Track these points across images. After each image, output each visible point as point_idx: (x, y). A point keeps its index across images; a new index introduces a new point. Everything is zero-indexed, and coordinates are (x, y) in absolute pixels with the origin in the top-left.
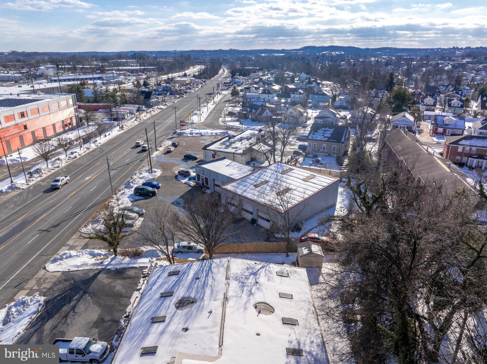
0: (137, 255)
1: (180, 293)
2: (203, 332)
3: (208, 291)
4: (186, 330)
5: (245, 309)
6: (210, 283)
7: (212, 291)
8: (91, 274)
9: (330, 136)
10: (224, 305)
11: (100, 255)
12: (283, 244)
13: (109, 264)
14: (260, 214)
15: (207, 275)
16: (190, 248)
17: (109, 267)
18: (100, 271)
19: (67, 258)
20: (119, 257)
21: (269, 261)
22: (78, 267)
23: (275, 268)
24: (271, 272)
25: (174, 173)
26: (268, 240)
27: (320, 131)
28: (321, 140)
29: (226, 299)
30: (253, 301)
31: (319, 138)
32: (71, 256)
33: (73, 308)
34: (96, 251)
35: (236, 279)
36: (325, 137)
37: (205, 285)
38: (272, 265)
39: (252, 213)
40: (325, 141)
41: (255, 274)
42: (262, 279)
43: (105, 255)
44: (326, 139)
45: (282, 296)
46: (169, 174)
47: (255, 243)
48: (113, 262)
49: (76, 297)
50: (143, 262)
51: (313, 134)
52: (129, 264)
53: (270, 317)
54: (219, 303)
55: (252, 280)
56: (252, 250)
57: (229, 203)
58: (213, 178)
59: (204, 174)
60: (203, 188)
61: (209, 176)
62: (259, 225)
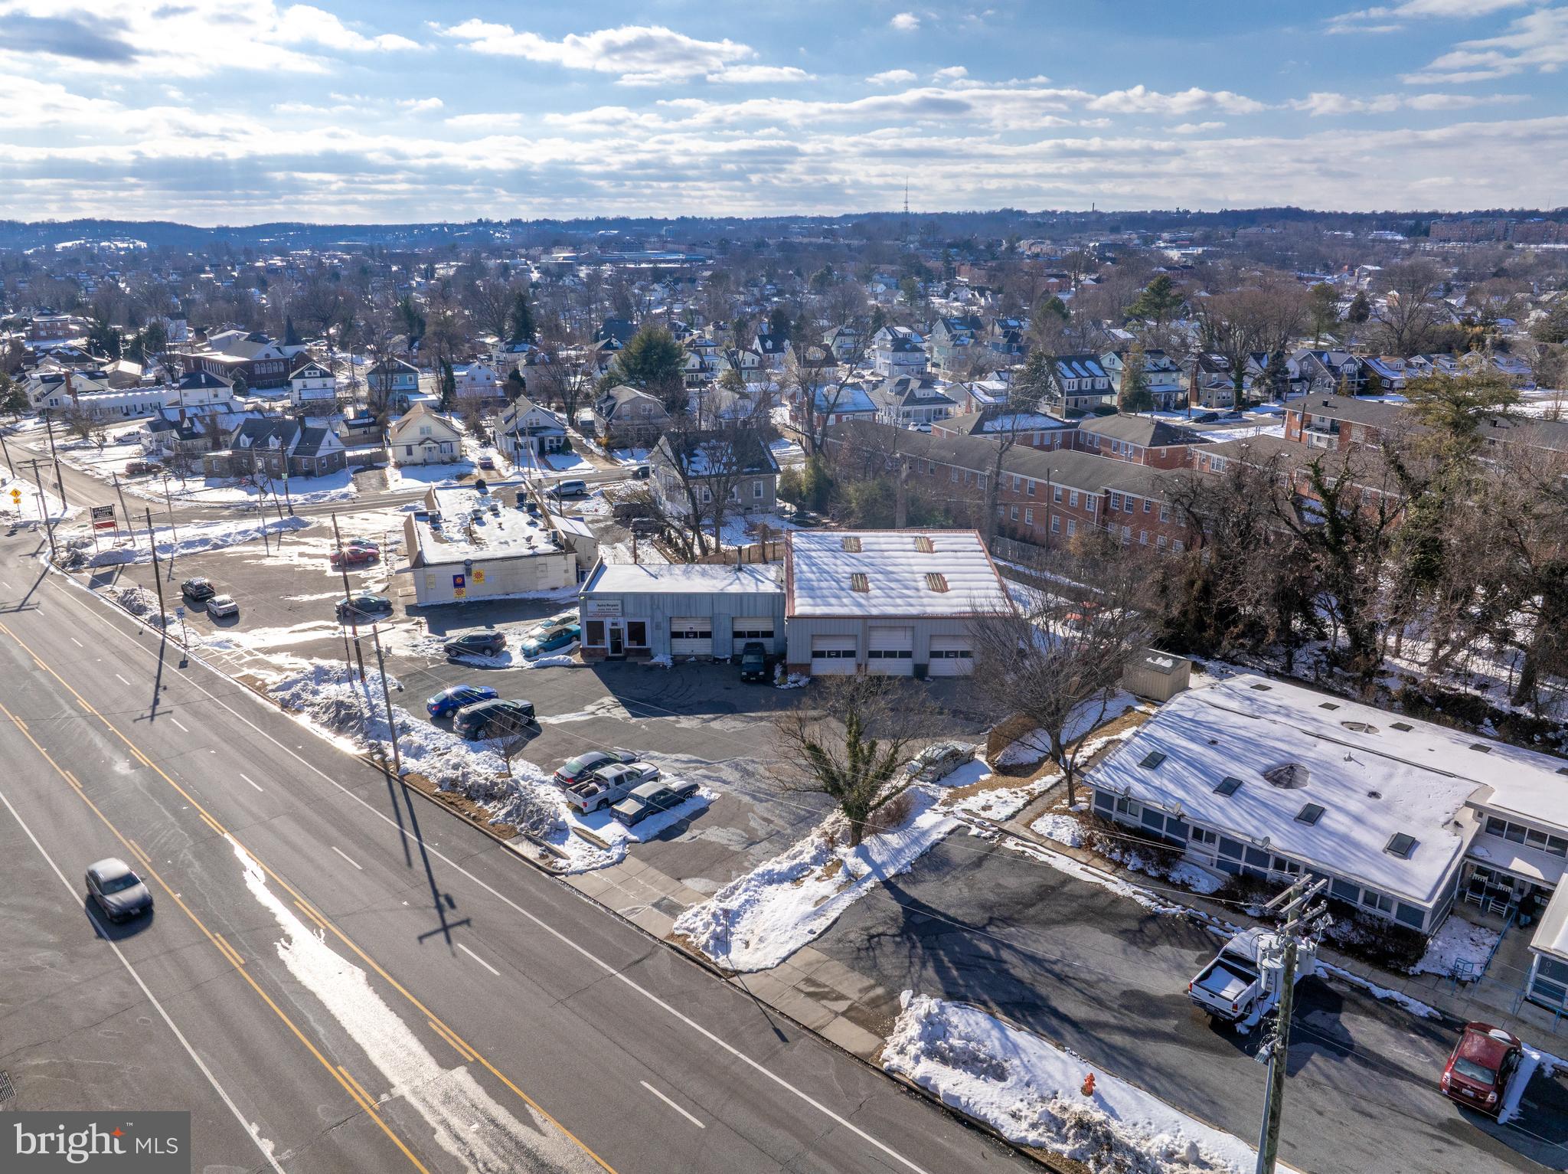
2: (1396, 781)
4: (1375, 794)
11: (803, 868)
13: (876, 867)
14: (938, 646)
15: (1216, 730)
17: (889, 872)
20: (868, 843)
27: (700, 452)
28: (720, 475)
29: (1318, 736)
31: (713, 470)
39: (906, 654)
40: (732, 475)
41: (1252, 698)
43: (816, 861)
44: (733, 469)
48: (877, 858)
50: (931, 822)
52: (915, 841)
54: (1328, 745)
55: (1269, 705)
57: (817, 654)
58: (669, 614)
59: (623, 614)
60: (624, 658)
61: (649, 612)
62: (935, 678)
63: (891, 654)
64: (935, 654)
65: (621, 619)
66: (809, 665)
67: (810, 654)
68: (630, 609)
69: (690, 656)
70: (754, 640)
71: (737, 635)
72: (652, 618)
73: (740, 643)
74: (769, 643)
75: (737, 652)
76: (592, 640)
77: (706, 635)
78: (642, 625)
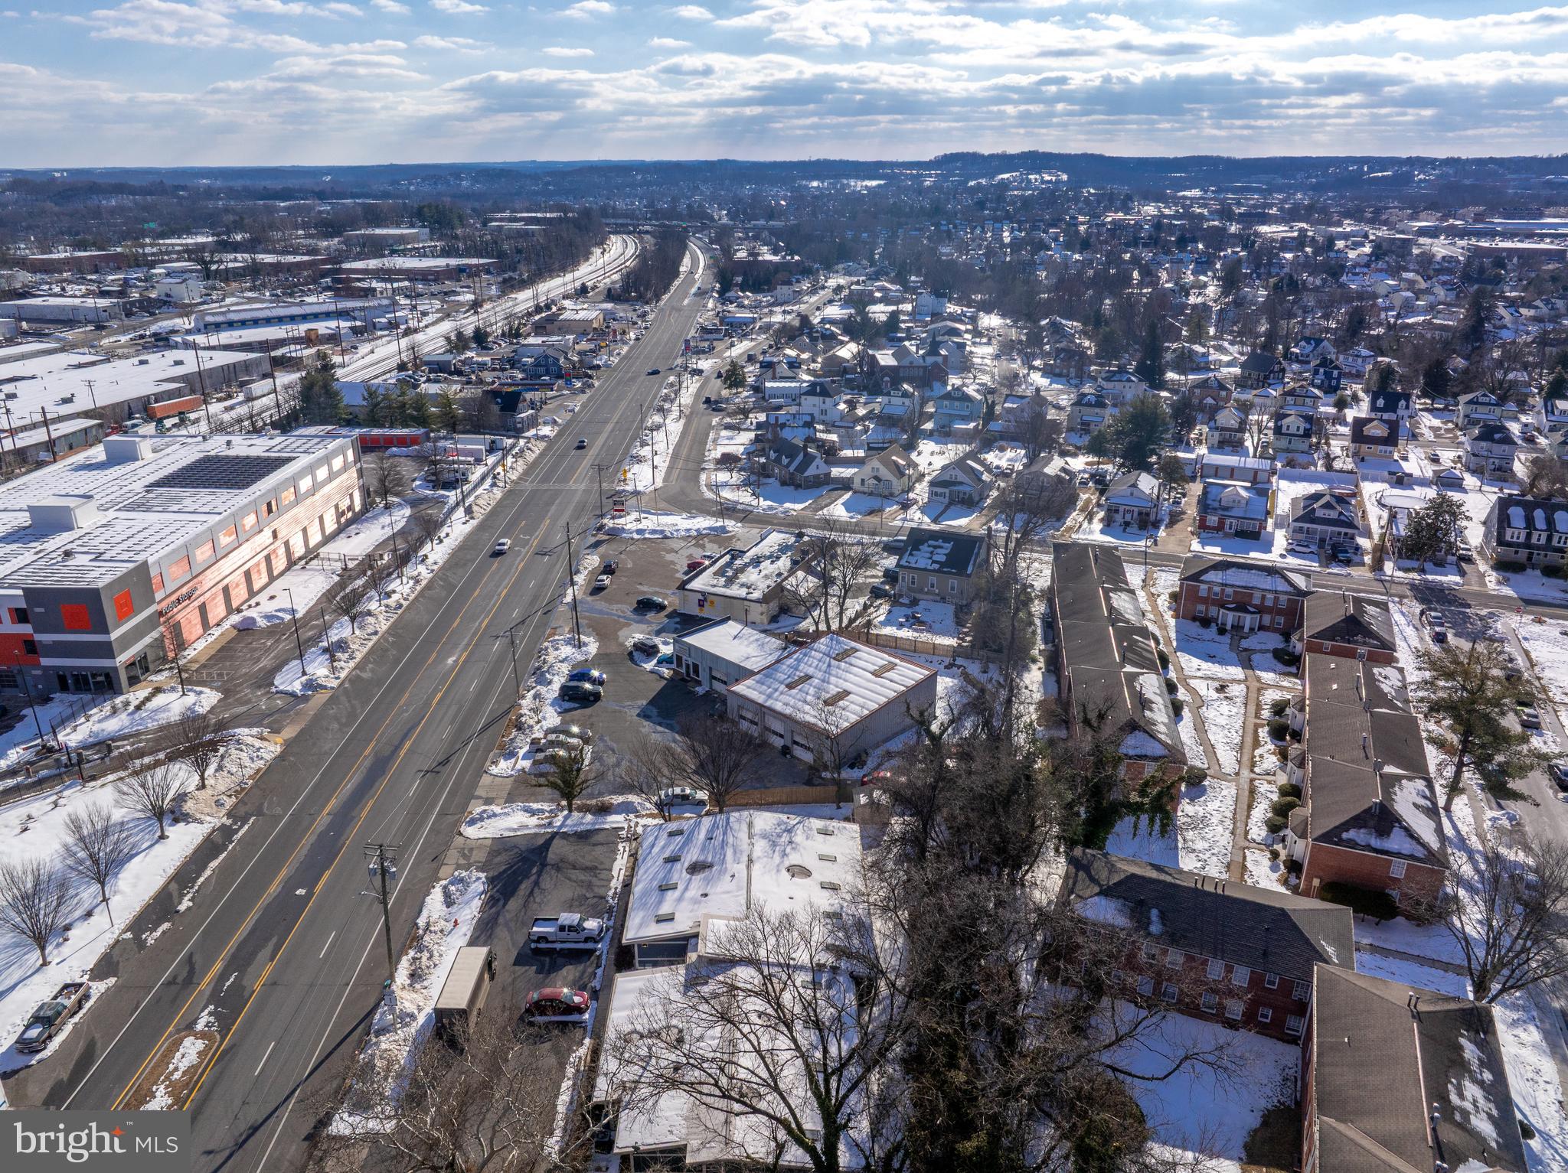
0: (604, 810)
1: (692, 855)
2: (724, 896)
3: (729, 852)
4: (706, 895)
5: (778, 871)
6: (731, 840)
7: (735, 852)
8: (541, 841)
9: (943, 558)
10: (748, 867)
11: (542, 811)
12: (833, 789)
13: (563, 825)
14: (798, 739)
15: (725, 833)
16: (685, 798)
17: (564, 830)
18: (554, 835)
19: (489, 817)
20: (575, 814)
21: (809, 815)
22: (515, 830)
23: (817, 823)
24: (811, 829)
25: (622, 645)
26: (809, 783)
27: (924, 548)
28: (925, 570)
29: (750, 861)
30: (787, 863)
31: (922, 564)
32: (495, 815)
33: (536, 883)
34: (535, 806)
35: (764, 836)
36: (934, 562)
37: (724, 844)
38: (812, 820)
39: (781, 736)
40: (934, 571)
41: (789, 831)
42: (799, 837)
43: (551, 811)
44: (937, 566)
45: (822, 858)
46: (613, 649)
47: (787, 789)
48: (569, 822)
49: (535, 870)
50: (616, 820)
51: (911, 554)
52: (594, 824)
53: (807, 881)
54: (743, 866)
55: (785, 838)
56: (784, 799)
59: (690, 656)
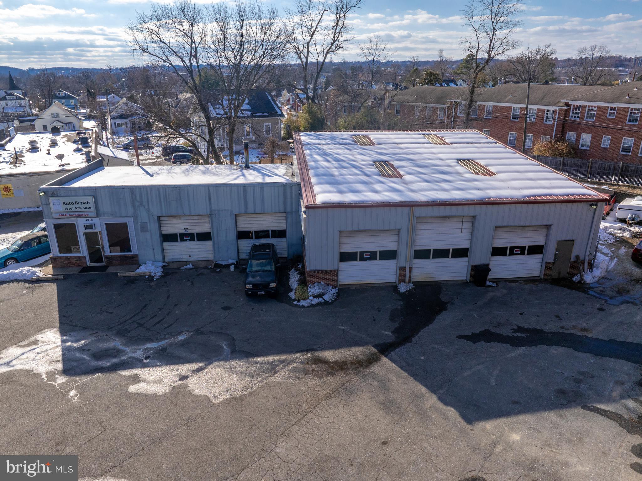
9: (249, 107)
28: (240, 117)
40: (249, 117)
44: (248, 113)
57: (346, 257)
58: (156, 212)
59: (98, 215)
60: (104, 268)
61: (131, 211)
62: (497, 281)
63: (441, 254)
64: (499, 252)
65: (96, 221)
66: (336, 271)
67: (337, 257)
68: (105, 206)
69: (187, 263)
70: (263, 241)
71: (243, 235)
72: (135, 216)
73: (246, 245)
74: (281, 245)
75: (244, 256)
76: (64, 248)
77: (205, 237)
78: (124, 226)
